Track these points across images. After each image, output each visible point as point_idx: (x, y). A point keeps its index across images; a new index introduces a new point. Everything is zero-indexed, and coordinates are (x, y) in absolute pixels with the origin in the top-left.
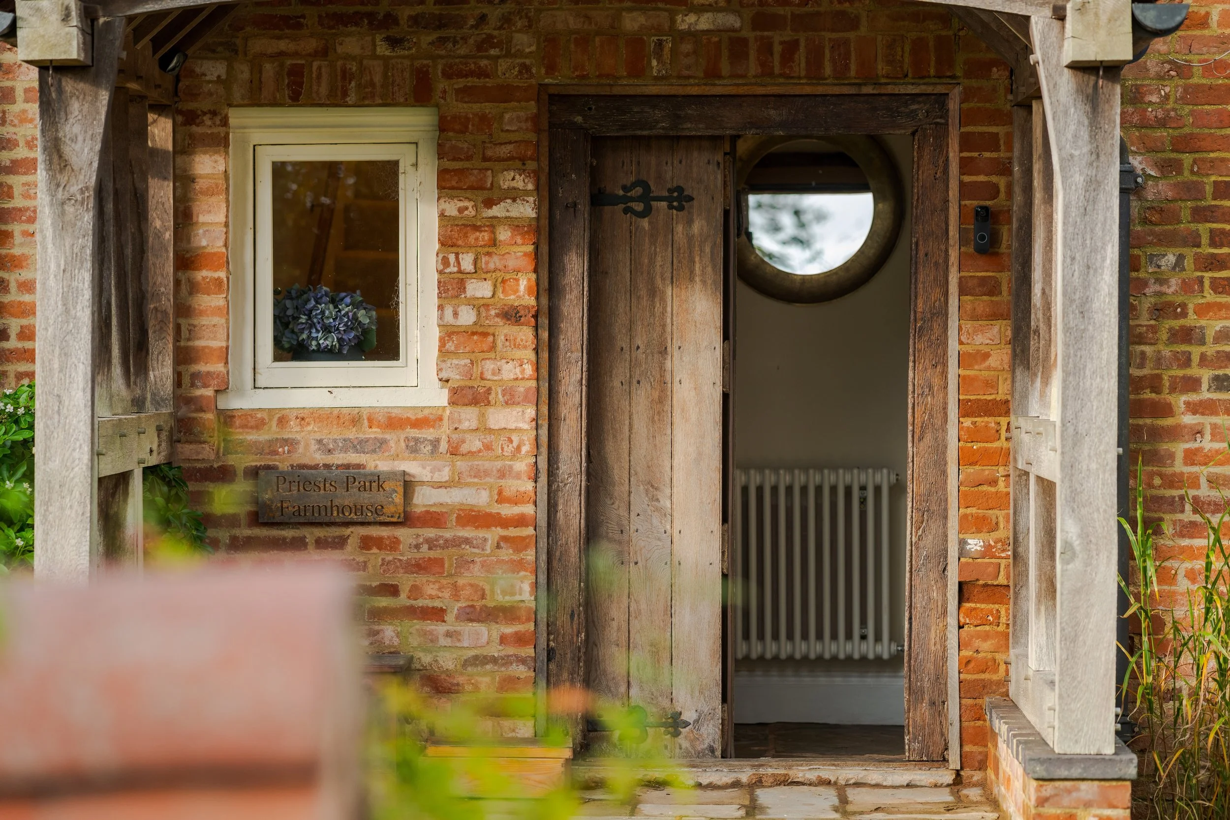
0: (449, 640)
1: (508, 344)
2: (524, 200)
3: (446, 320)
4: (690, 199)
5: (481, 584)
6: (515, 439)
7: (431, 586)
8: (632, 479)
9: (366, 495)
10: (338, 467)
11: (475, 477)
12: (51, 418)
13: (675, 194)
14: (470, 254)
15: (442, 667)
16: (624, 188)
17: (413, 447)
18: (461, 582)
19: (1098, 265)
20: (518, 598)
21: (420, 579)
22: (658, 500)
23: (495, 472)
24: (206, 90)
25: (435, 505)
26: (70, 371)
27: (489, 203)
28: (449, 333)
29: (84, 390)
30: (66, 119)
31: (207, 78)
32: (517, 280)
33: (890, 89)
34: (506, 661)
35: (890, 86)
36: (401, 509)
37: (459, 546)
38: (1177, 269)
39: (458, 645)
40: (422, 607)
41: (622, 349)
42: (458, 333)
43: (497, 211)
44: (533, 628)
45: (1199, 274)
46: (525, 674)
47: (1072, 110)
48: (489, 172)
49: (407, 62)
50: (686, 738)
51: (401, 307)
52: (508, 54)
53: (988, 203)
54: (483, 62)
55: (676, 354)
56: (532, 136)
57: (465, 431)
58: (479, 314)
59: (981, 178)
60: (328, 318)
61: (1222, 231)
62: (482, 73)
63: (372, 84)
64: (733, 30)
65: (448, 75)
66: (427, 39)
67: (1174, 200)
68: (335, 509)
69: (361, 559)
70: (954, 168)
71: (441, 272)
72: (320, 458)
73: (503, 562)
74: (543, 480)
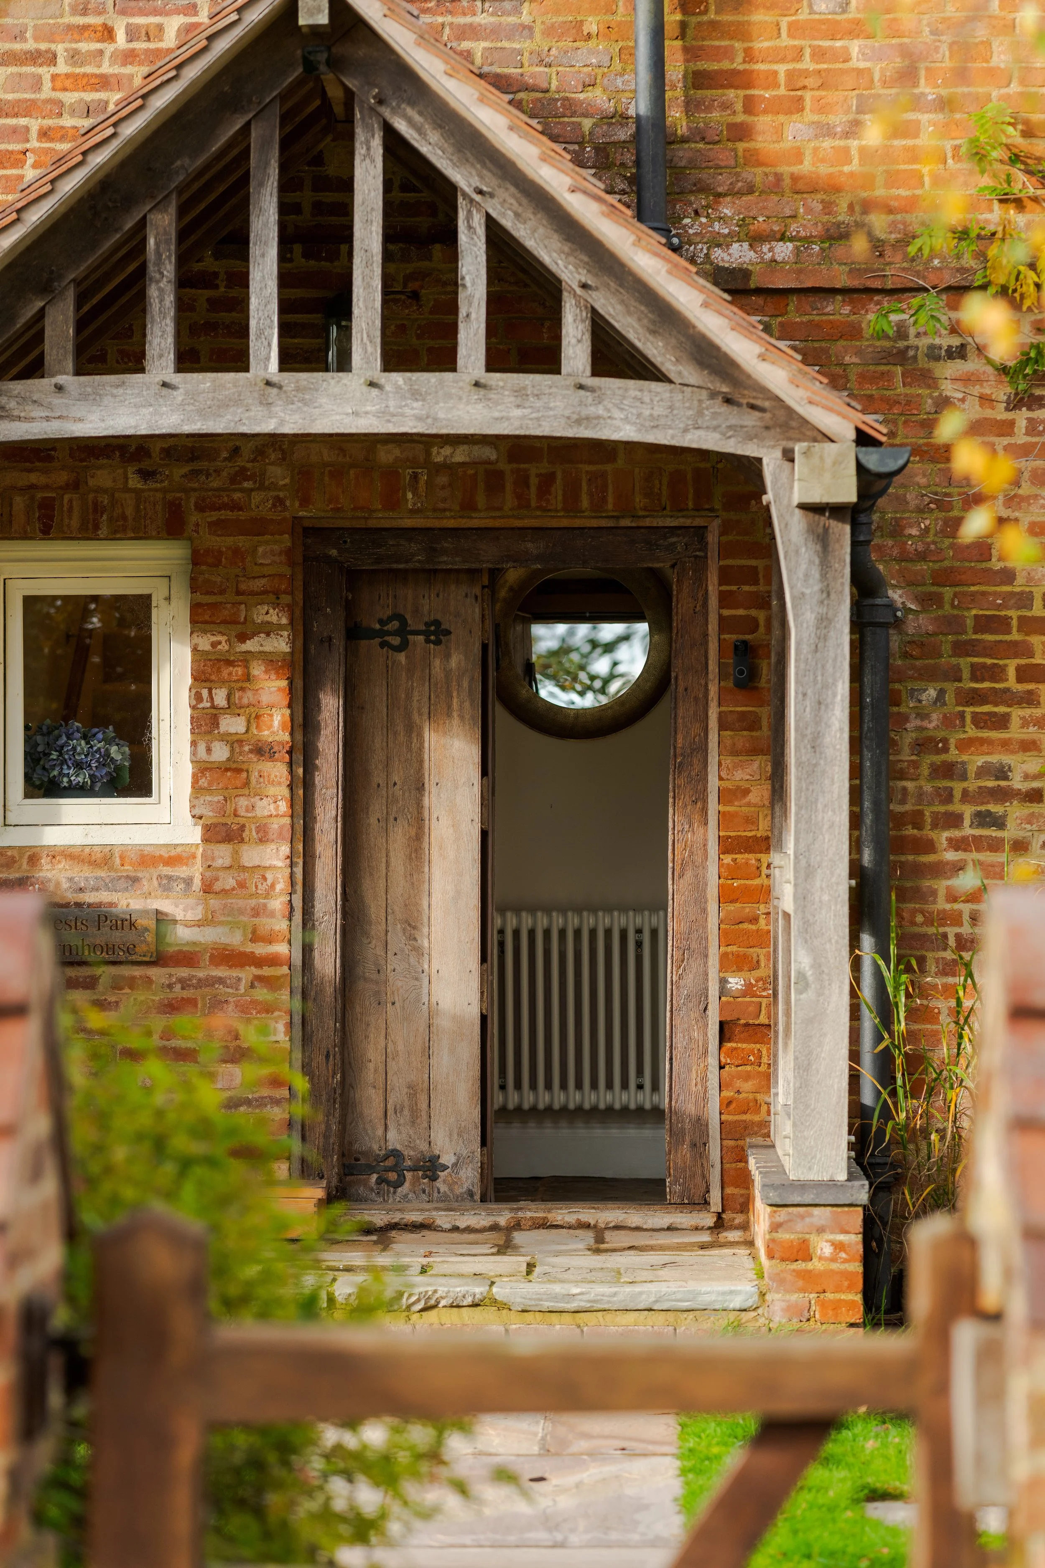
1: (262, 780)
2: (278, 634)
3: (199, 756)
4: (448, 633)
5: (235, 1024)
6: (269, 876)
8: (389, 918)
9: (118, 934)
10: (90, 905)
11: (229, 915)
13: (433, 628)
14: (223, 689)
16: (381, 622)
17: (165, 886)
19: (829, 700)
20: (272, 1038)
21: (174, 1019)
22: (415, 939)
23: (249, 910)
25: (187, 944)
27: (243, 638)
28: (202, 769)
32: (271, 716)
33: (648, 522)
34: (261, 1102)
35: (648, 519)
36: (153, 948)
37: (213, 985)
38: (939, 704)
40: (176, 1048)
41: (379, 785)
42: (211, 769)
43: (250, 645)
45: (961, 709)
46: (280, 1116)
47: (803, 550)
48: (243, 606)
49: (159, 495)
50: (444, 1181)
51: (154, 743)
52: (262, 487)
53: (747, 637)
54: (237, 496)
55: (434, 790)
56: (287, 571)
57: (218, 869)
58: (232, 750)
59: (741, 612)
60: (79, 754)
61: (984, 665)
62: (236, 507)
63: (124, 517)
64: (489, 462)
65: (201, 508)
66: (180, 471)
67: (935, 634)
68: (86, 948)
69: (113, 999)
70: (713, 602)
71: (193, 708)
72: (71, 897)
73: (256, 1002)
74: (298, 918)
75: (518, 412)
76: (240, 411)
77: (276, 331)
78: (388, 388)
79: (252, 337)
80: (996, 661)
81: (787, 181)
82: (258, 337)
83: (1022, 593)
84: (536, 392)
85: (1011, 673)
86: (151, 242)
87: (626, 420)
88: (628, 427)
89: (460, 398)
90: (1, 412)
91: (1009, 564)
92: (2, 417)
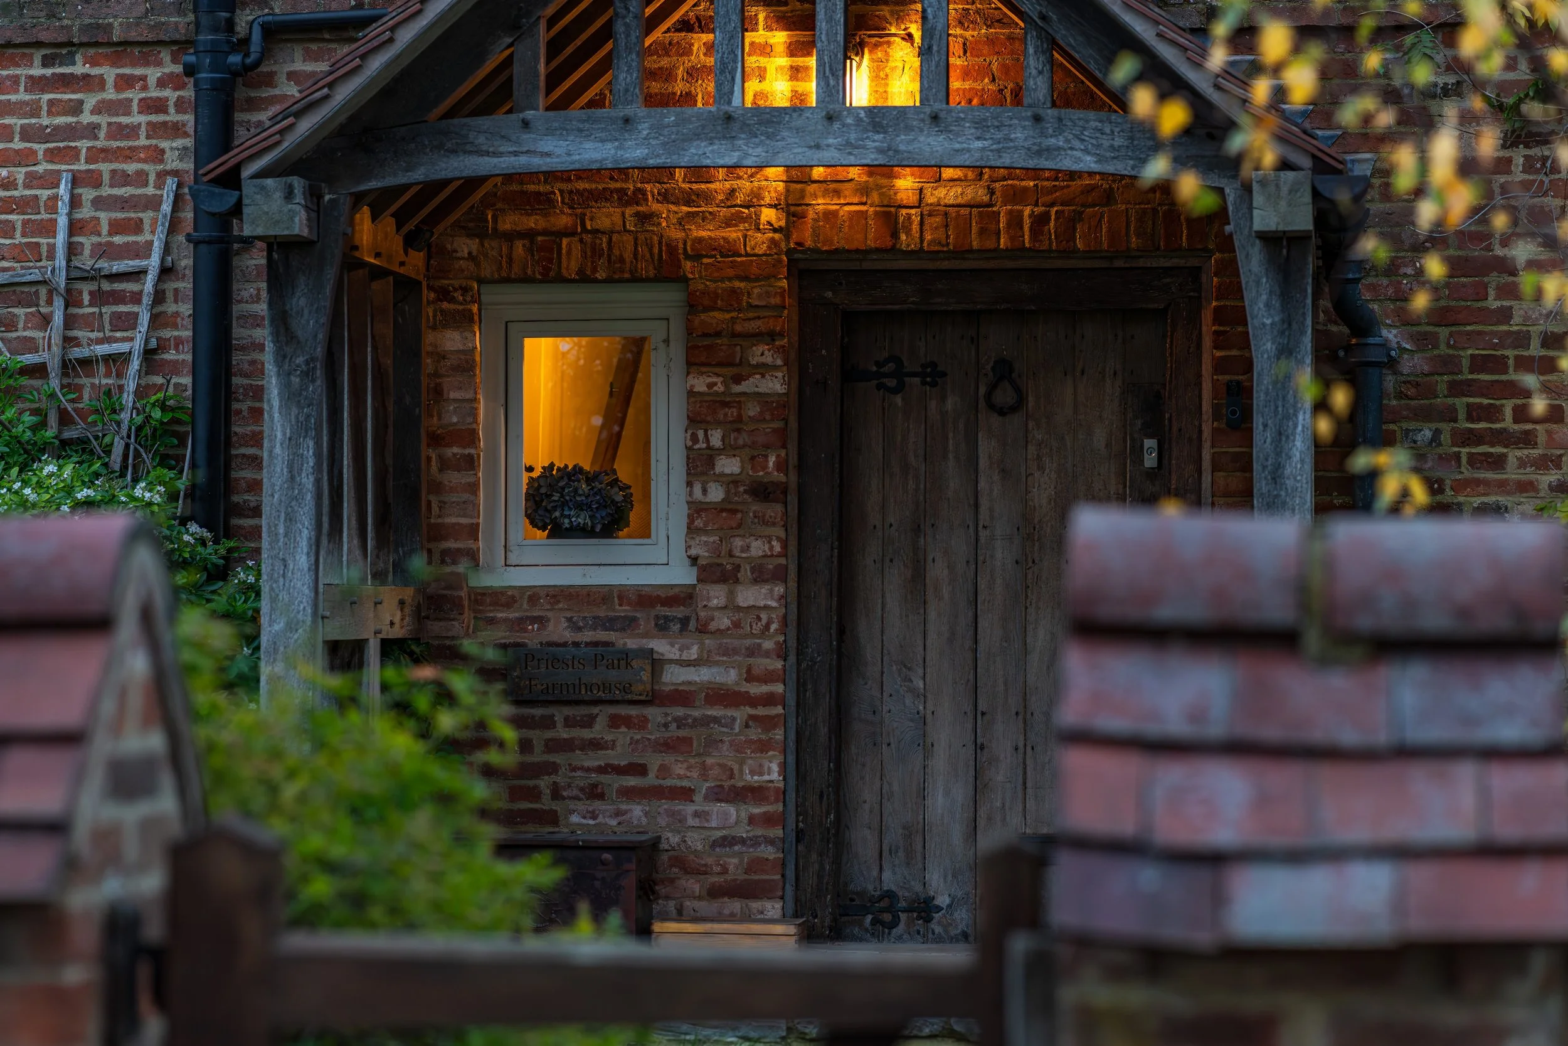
0: (697, 820)
1: (756, 520)
2: (772, 376)
3: (695, 497)
4: (944, 374)
5: (729, 763)
6: (764, 617)
7: (680, 765)
8: (885, 659)
9: (614, 672)
10: (587, 644)
11: (724, 655)
12: (276, 582)
13: (929, 370)
14: (719, 431)
15: (690, 847)
16: (877, 364)
17: (662, 626)
18: (710, 761)
19: (1290, 431)
20: (766, 777)
21: (669, 759)
22: (911, 681)
23: (743, 651)
24: (457, 267)
25: (683, 683)
26: (295, 536)
27: (738, 379)
28: (696, 509)
29: (308, 554)
30: (293, 293)
31: (458, 255)
32: (766, 457)
33: (1141, 263)
34: (755, 842)
35: (1141, 260)
36: (649, 687)
37: (708, 725)
38: (1434, 444)
39: (706, 825)
40: (670, 787)
41: (875, 527)
42: (706, 510)
43: (745, 387)
44: (781, 809)
45: (1456, 449)
46: (774, 856)
47: (1264, 280)
48: (739, 347)
49: (653, 236)
50: (939, 923)
51: (653, 484)
52: (757, 229)
53: (1240, 378)
54: (732, 238)
55: (929, 532)
56: (782, 312)
57: (713, 609)
58: (727, 492)
59: (1234, 353)
60: (580, 495)
61: (1480, 406)
62: (731, 248)
63: (622, 260)
64: (983, 204)
65: (696, 251)
67: (1432, 374)
68: (583, 687)
69: (609, 737)
70: (1207, 343)
71: (689, 449)
72: (569, 636)
73: (751, 742)
74: (792, 658)
75: (979, 144)
76: (703, 144)
77: (739, 65)
78: (850, 121)
79: (716, 71)
80: (1492, 401)
82: (722, 71)
83: (1518, 332)
84: (996, 124)
85: (1508, 412)
87: (1086, 151)
88: (1089, 158)
89: (922, 130)
90: (468, 148)
91: (1506, 303)
92: (471, 153)
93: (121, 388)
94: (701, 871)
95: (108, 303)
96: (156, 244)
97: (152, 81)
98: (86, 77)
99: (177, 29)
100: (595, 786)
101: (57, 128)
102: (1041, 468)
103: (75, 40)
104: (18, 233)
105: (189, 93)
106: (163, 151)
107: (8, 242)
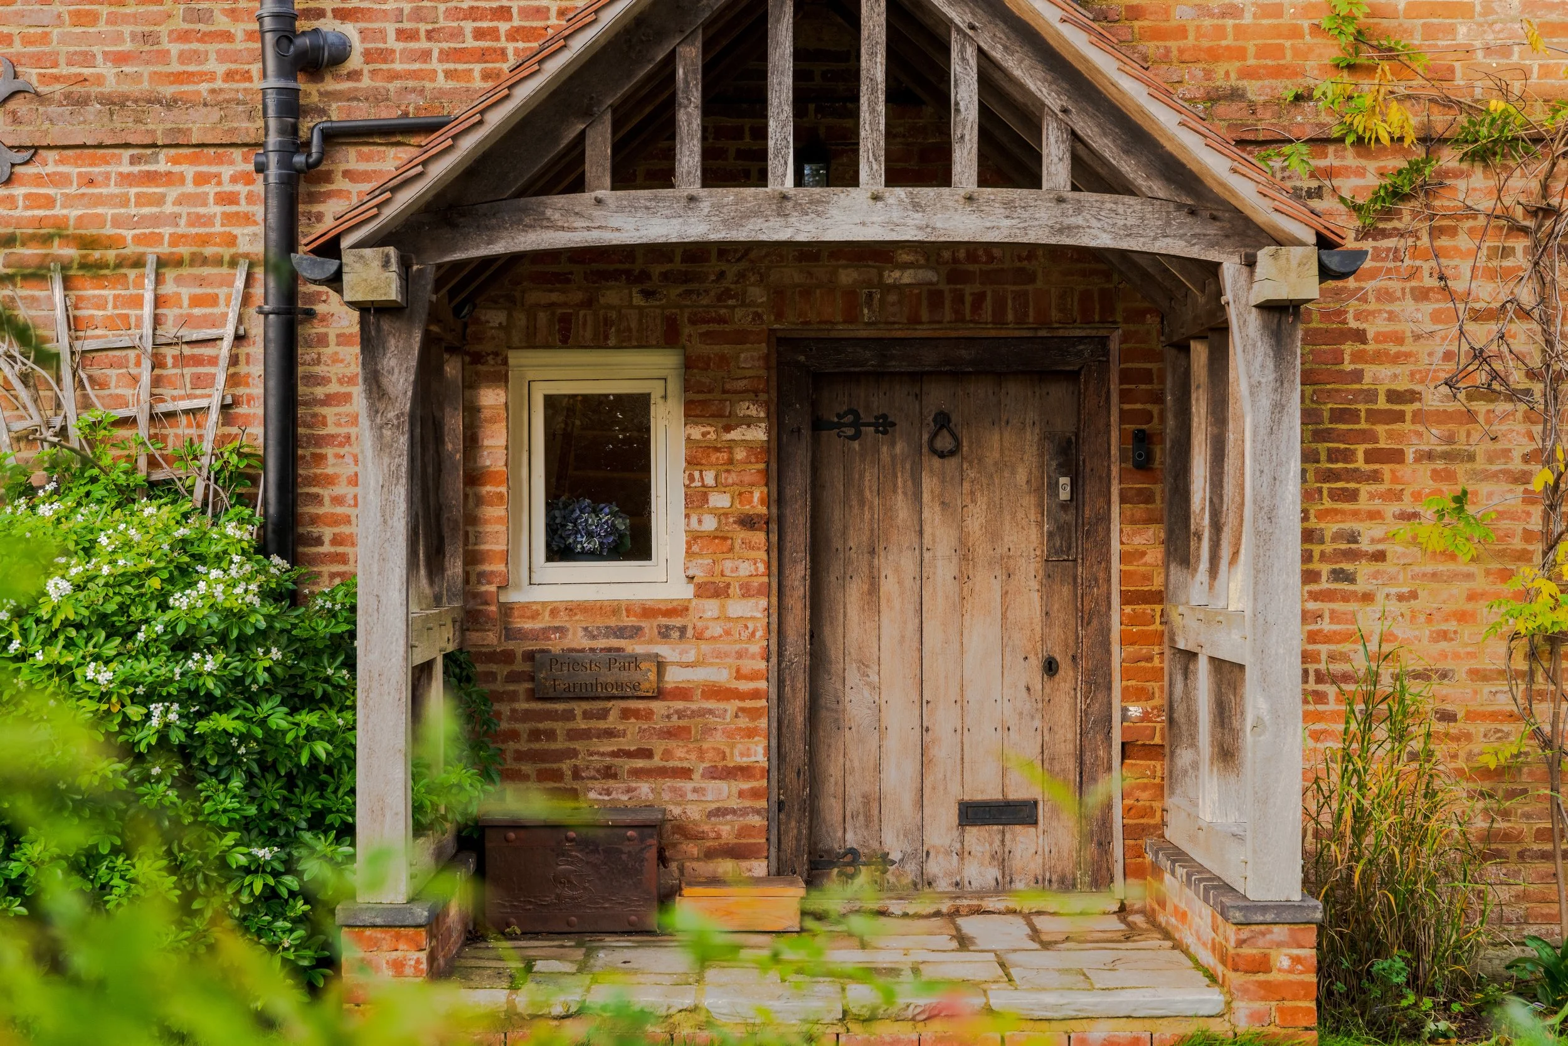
0: (696, 795)
1: (744, 546)
2: (757, 426)
3: (691, 527)
4: (893, 424)
5: (722, 747)
6: (751, 626)
7: (680, 750)
8: (846, 658)
9: (626, 673)
10: (602, 650)
11: (717, 658)
12: (369, 614)
13: (881, 421)
14: (712, 472)
15: (689, 817)
16: (838, 416)
17: (664, 634)
18: (705, 746)
19: (1283, 477)
20: (753, 759)
21: (671, 744)
22: (868, 676)
23: (733, 654)
24: (489, 335)
25: (683, 682)
26: (388, 574)
27: (728, 429)
28: (694, 537)
30: (384, 354)
31: (491, 325)
32: (752, 493)
33: (1061, 333)
34: (744, 812)
35: (1061, 330)
36: (655, 685)
37: (704, 716)
39: (703, 799)
40: (673, 768)
41: (838, 550)
42: (702, 537)
43: (735, 435)
44: (765, 784)
45: (1319, 485)
46: (759, 823)
48: (728, 403)
49: (658, 311)
50: (893, 874)
51: (653, 515)
52: (743, 304)
53: (1144, 427)
54: (723, 311)
55: (882, 554)
56: (763, 373)
57: (708, 620)
58: (719, 522)
59: (1138, 406)
60: (590, 525)
61: (1338, 450)
62: (722, 320)
63: (630, 330)
64: (931, 284)
65: (693, 322)
66: (675, 291)
68: (599, 686)
69: (621, 727)
70: (1115, 398)
71: (687, 487)
72: (586, 643)
73: (740, 729)
74: (774, 660)
75: (1008, 222)
76: (759, 221)
77: (791, 150)
78: (891, 201)
79: (770, 156)
80: (1347, 446)
81: (1175, 53)
82: (776, 156)
83: (1369, 390)
84: (1022, 205)
85: (1360, 456)
86: (680, 72)
87: (1102, 229)
88: (1105, 235)
89: (955, 210)
90: (545, 223)
91: (1359, 367)
92: (547, 227)
93: (201, 437)
94: (699, 837)
95: (188, 365)
96: (230, 315)
97: (226, 178)
98: (169, 174)
99: (248, 134)
100: (608, 768)
101: (143, 217)
102: (974, 501)
103: (160, 143)
104: (110, 305)
105: (259, 187)
106: (235, 237)
107: (101, 313)
